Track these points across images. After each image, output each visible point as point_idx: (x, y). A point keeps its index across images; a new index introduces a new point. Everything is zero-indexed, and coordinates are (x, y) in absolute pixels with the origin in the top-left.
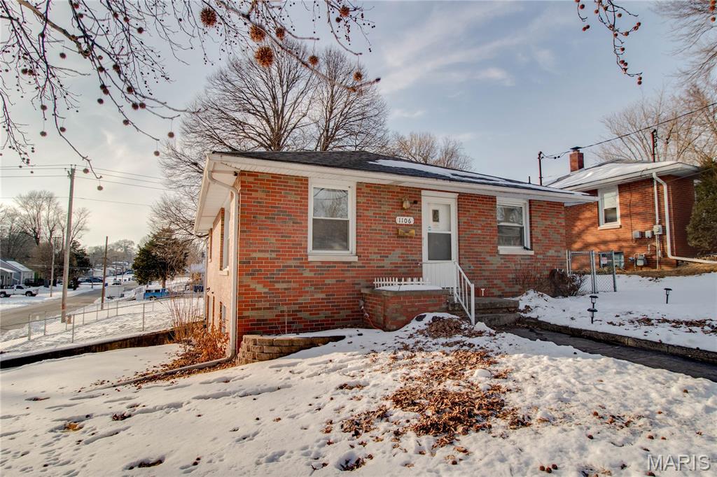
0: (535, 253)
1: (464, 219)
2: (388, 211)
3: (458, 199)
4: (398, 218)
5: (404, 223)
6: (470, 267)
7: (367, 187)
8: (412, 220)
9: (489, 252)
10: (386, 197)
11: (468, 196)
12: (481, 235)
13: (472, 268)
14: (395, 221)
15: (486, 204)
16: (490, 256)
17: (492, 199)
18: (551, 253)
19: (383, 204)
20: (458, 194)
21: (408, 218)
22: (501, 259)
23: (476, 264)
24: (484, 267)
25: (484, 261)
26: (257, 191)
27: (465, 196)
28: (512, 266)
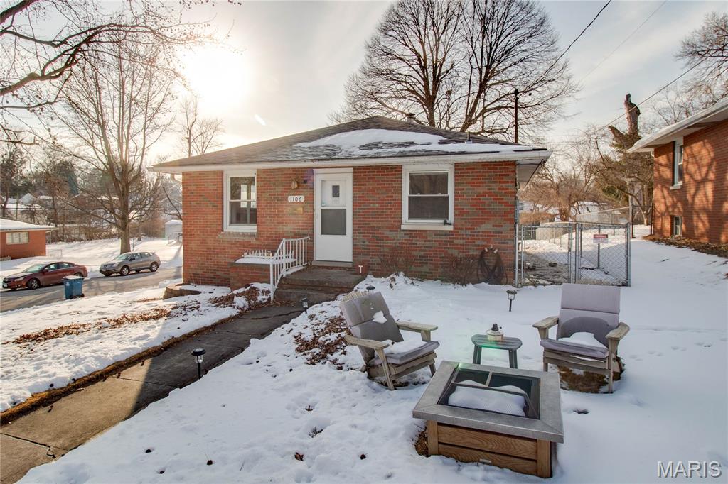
0: (454, 228)
1: (360, 194)
2: (282, 192)
3: (354, 173)
4: (290, 197)
5: (295, 201)
6: (364, 242)
7: (264, 172)
8: (303, 198)
9: (390, 228)
10: (280, 179)
11: (364, 169)
12: (379, 209)
13: (367, 243)
14: (287, 200)
15: (388, 175)
16: (391, 231)
17: (398, 170)
18: (486, 227)
19: (278, 186)
20: (352, 169)
21: (298, 197)
22: (405, 234)
23: (371, 240)
24: (381, 243)
25: (382, 237)
26: (190, 185)
27: (360, 169)
28: (421, 243)
